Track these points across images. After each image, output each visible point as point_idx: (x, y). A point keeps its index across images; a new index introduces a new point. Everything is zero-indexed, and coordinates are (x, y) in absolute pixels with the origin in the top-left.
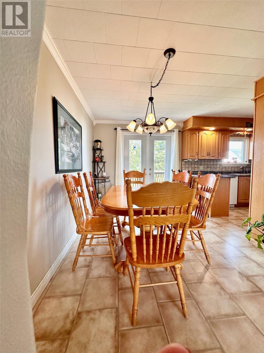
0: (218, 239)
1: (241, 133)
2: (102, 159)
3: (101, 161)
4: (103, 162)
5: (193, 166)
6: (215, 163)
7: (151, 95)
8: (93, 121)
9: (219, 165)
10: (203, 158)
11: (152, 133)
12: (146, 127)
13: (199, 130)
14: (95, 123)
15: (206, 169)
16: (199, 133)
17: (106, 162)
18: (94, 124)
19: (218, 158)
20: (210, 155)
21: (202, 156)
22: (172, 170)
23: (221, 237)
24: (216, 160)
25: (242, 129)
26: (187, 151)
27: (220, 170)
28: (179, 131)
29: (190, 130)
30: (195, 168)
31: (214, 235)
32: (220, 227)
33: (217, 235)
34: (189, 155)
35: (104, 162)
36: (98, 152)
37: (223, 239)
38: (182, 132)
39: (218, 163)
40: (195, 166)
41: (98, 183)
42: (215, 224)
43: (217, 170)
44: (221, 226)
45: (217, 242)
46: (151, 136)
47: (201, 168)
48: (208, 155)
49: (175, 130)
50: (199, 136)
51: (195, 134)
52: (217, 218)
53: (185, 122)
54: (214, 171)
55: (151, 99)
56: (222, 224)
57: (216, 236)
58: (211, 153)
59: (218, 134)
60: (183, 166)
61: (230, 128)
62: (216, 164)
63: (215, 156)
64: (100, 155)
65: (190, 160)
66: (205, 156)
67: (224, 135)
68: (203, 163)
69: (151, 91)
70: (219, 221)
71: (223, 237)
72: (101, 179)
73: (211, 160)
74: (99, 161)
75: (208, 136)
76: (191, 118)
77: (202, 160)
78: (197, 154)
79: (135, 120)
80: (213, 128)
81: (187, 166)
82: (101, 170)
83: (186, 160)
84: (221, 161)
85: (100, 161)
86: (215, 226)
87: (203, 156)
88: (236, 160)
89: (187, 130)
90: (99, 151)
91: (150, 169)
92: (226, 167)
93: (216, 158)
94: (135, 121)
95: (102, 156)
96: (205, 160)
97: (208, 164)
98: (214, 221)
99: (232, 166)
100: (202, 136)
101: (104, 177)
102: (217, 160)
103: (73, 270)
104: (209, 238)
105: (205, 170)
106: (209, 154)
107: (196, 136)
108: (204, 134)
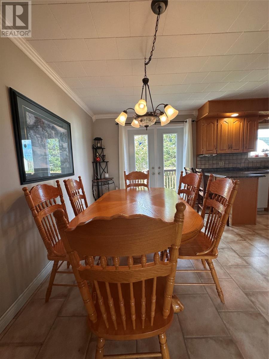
0: (239, 261)
2: (104, 158)
3: (104, 161)
4: (105, 162)
5: (211, 162)
6: (239, 157)
7: (146, 76)
8: (91, 117)
9: (244, 160)
10: (223, 152)
11: (148, 126)
12: (140, 119)
13: (217, 117)
14: (94, 118)
15: (228, 164)
16: (217, 122)
17: (108, 162)
18: (94, 120)
19: (243, 152)
20: (232, 148)
21: (221, 150)
22: (185, 168)
23: (244, 258)
24: (240, 154)
26: (203, 144)
27: (246, 166)
28: (193, 121)
29: (207, 118)
30: (213, 164)
31: (234, 254)
32: (243, 240)
33: (238, 254)
34: (205, 150)
35: (107, 162)
36: (99, 151)
37: (245, 261)
38: (197, 122)
39: (243, 157)
40: (214, 162)
41: (102, 185)
42: (237, 236)
43: (242, 166)
44: (245, 240)
45: (237, 266)
46: (147, 129)
47: (221, 164)
48: (229, 149)
49: (187, 120)
50: (217, 125)
51: (213, 123)
52: (241, 228)
53: (200, 109)
54: (238, 166)
56: (246, 236)
57: (236, 255)
58: (234, 145)
59: (243, 121)
60: (199, 163)
61: (260, 112)
63: (239, 149)
64: (102, 154)
65: (207, 155)
66: (226, 150)
67: (251, 122)
68: (223, 158)
69: (145, 70)
70: (243, 232)
71: (246, 258)
72: (104, 181)
73: (234, 154)
74: (100, 161)
75: (229, 124)
76: (206, 103)
77: (222, 155)
78: (216, 147)
79: (125, 110)
80: (236, 115)
81: (203, 162)
82: (104, 170)
83: (201, 156)
84: (247, 155)
85: (102, 161)
86: (236, 238)
87: (223, 150)
88: (267, 152)
89: (202, 119)
90: (101, 150)
91: (159, 168)
92: (254, 162)
93: (240, 151)
94: (125, 112)
95: (104, 156)
96: (226, 154)
97: (230, 158)
98: (235, 232)
99: (262, 160)
100: (221, 125)
101: (106, 178)
102: (242, 154)
103: (47, 301)
104: (227, 259)
105: (227, 166)
106: (230, 147)
107: (214, 126)
108: (224, 122)
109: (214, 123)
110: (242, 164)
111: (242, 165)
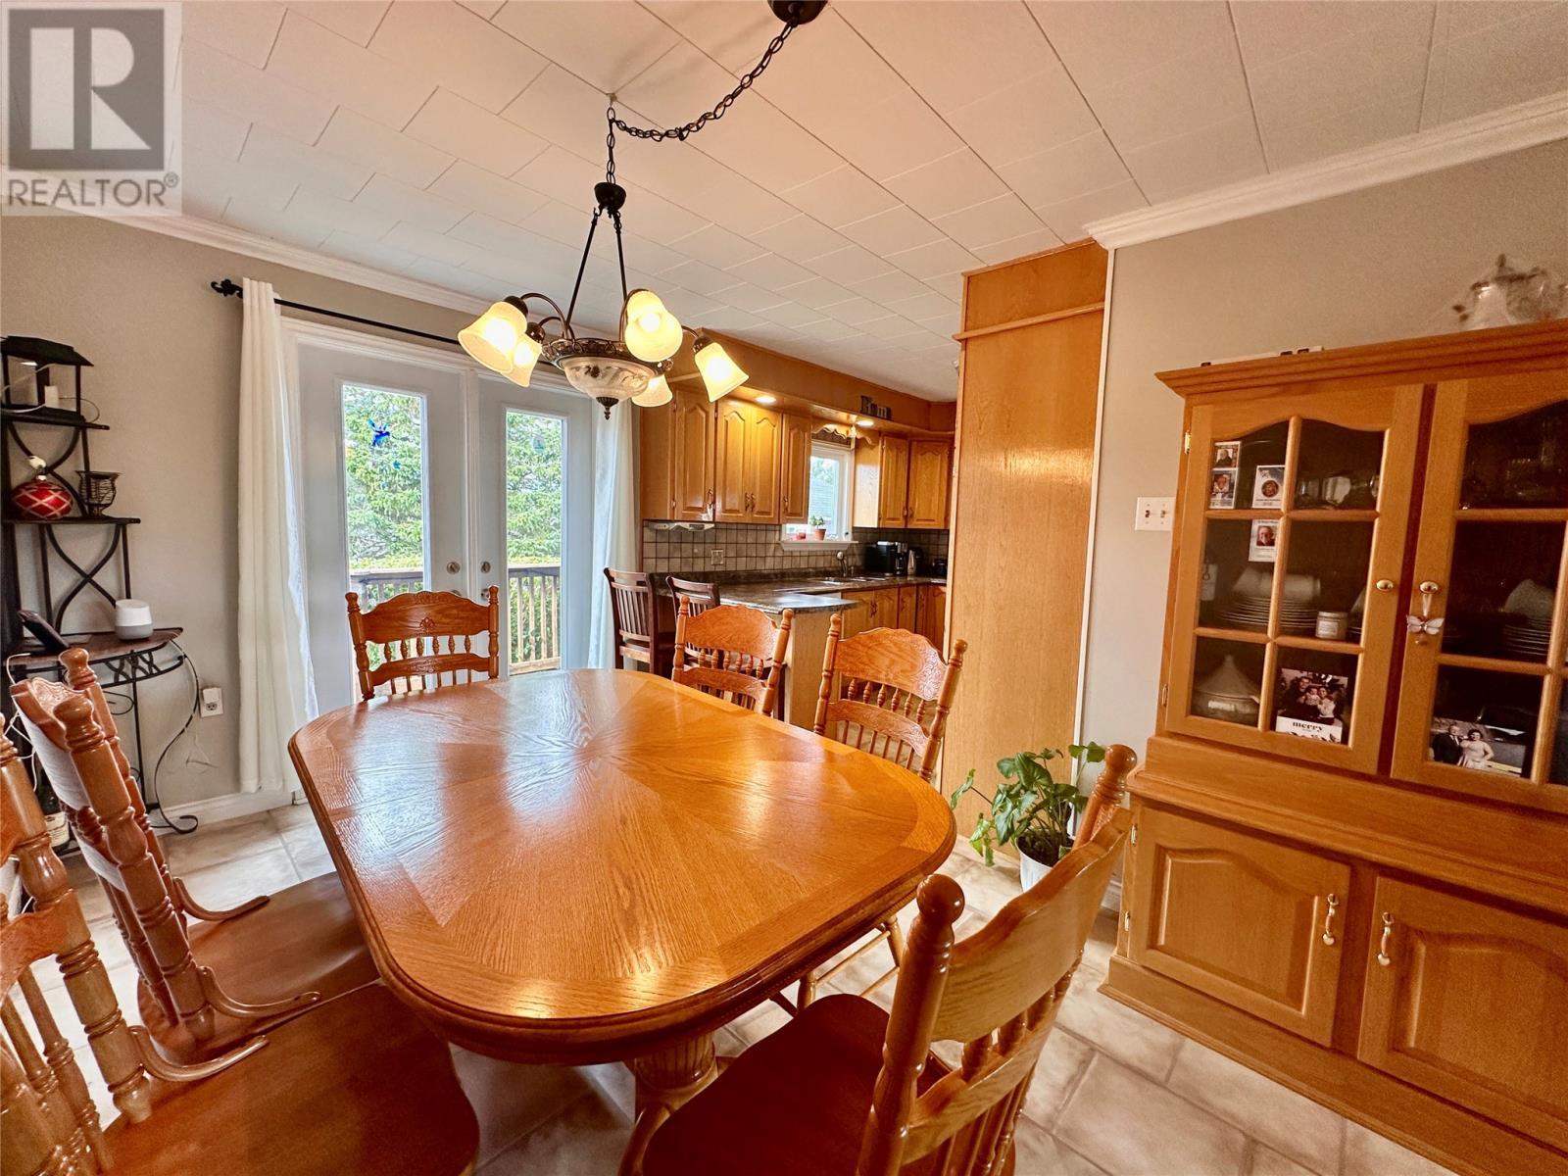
1: (842, 431)
2: (92, 494)
3: (91, 515)
4: (109, 520)
7: (610, 173)
9: (773, 546)
10: (729, 517)
11: (615, 401)
12: (588, 362)
15: (734, 560)
16: (717, 411)
19: (779, 521)
20: (753, 507)
21: (726, 510)
22: (607, 572)
24: (766, 528)
25: (843, 416)
26: (673, 481)
27: (777, 565)
29: (686, 387)
30: (694, 557)
34: (679, 504)
35: (121, 525)
39: (771, 537)
40: (696, 551)
43: (767, 567)
47: (714, 560)
48: (746, 507)
50: (716, 419)
51: (703, 410)
54: (758, 567)
55: (610, 197)
58: (757, 497)
59: (778, 425)
60: (649, 550)
61: (816, 407)
62: (762, 539)
63: (769, 514)
64: (75, 465)
65: (686, 525)
66: (737, 511)
67: (796, 431)
68: (725, 538)
69: (610, 148)
72: (106, 661)
73: (752, 528)
75: (748, 424)
77: (725, 527)
78: (710, 497)
79: (519, 296)
80: (768, 399)
81: (664, 548)
82: (87, 579)
83: (665, 525)
84: (780, 531)
85: (73, 514)
87: (730, 509)
88: (821, 527)
90: (63, 434)
91: (485, 567)
92: (794, 554)
93: (770, 518)
95: (93, 478)
96: (735, 526)
97: (741, 540)
99: (811, 549)
100: (727, 422)
101: (127, 635)
105: (730, 566)
106: (749, 506)
107: (707, 417)
108: (734, 414)
109: (707, 409)
110: (768, 560)
111: (769, 565)
